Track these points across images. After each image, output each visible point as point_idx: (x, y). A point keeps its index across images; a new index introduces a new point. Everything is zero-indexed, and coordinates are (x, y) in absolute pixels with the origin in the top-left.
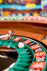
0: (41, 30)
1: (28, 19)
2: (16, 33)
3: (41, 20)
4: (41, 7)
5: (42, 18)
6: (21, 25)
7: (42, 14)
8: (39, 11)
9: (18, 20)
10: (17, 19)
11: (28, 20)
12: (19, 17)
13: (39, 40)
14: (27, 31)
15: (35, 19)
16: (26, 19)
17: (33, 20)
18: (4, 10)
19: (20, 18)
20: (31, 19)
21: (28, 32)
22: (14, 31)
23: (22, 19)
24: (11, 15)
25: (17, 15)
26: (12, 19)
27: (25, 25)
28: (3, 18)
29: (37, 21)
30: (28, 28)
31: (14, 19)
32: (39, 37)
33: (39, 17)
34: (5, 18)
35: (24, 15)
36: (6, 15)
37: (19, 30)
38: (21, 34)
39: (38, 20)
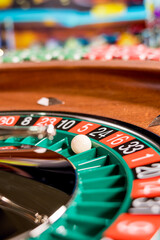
0: (150, 91)
1: (103, 56)
2: (65, 106)
3: (146, 59)
4: (146, 13)
5: (150, 53)
6: (78, 77)
7: (148, 39)
8: (137, 28)
9: (70, 60)
10: (66, 59)
11: (103, 60)
13: (146, 127)
14: (100, 96)
15: (126, 57)
16: (98, 58)
17: (120, 58)
19: (73, 53)
20: (114, 58)
21: (105, 102)
22: (59, 98)
23: (83, 58)
24: (43, 45)
25: (62, 43)
26: (48, 57)
27: (94, 77)
28: (17, 55)
29: (132, 61)
30: (102, 86)
31: (54, 59)
32: (144, 116)
33: (141, 48)
34: (25, 54)
35: (85, 43)
37: (75, 94)
38: (80, 106)
39: (138, 58)
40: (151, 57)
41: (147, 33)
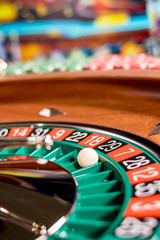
0: (151, 100)
1: (105, 66)
2: (67, 116)
3: (147, 68)
5: (151, 62)
6: (80, 87)
7: (151, 47)
8: (141, 37)
9: (72, 71)
10: (67, 70)
11: (104, 70)
12: (75, 62)
13: (145, 135)
14: (101, 106)
15: (127, 67)
16: (99, 68)
17: (121, 68)
18: (25, 41)
19: (77, 64)
20: (115, 68)
21: (106, 112)
22: (59, 108)
23: (85, 69)
24: (48, 56)
25: (66, 54)
26: (50, 68)
27: (95, 87)
28: (20, 68)
29: (133, 71)
30: (104, 96)
31: (56, 70)
32: (143, 125)
33: (142, 57)
35: (90, 53)
36: (32, 58)
37: (76, 104)
38: (81, 117)
39: (139, 68)
40: (152, 66)
41: (150, 42)
